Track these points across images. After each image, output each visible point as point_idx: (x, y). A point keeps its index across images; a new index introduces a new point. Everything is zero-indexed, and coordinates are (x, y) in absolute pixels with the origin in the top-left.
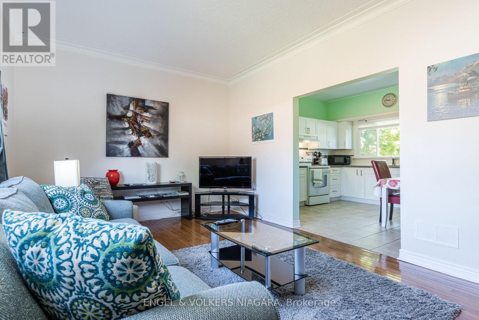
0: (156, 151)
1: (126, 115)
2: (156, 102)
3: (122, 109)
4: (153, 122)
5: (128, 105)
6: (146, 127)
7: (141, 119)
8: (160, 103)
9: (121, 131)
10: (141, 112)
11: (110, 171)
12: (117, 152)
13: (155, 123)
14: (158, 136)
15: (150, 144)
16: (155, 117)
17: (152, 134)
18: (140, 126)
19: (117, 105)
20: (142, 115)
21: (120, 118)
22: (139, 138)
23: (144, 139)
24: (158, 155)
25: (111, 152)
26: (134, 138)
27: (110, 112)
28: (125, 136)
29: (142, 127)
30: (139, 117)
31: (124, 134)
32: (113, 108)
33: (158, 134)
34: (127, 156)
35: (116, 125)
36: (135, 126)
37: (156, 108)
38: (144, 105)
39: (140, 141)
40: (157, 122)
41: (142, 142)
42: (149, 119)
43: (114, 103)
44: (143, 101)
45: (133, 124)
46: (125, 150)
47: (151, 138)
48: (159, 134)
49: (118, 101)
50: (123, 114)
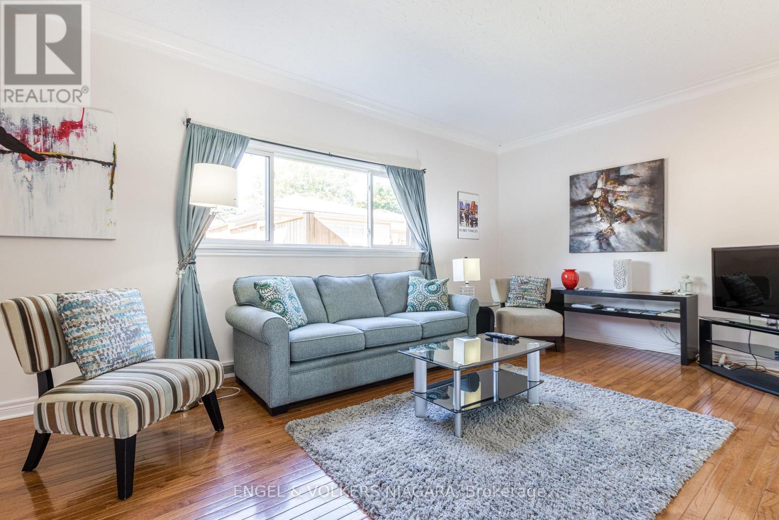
0: (640, 242)
1: (592, 197)
2: (639, 166)
3: (587, 191)
4: (634, 197)
5: (595, 182)
6: (622, 207)
7: (613, 197)
8: (646, 163)
9: (587, 219)
10: (613, 188)
11: (567, 271)
12: (582, 247)
13: (638, 198)
14: (642, 217)
15: (629, 232)
16: (637, 189)
17: (632, 215)
18: (611, 206)
19: (581, 187)
20: (615, 192)
21: (584, 203)
22: (611, 225)
23: (619, 226)
24: (643, 248)
25: (575, 248)
26: (604, 226)
27: (574, 198)
28: (591, 225)
29: (616, 208)
30: (611, 195)
31: (590, 222)
32: (576, 192)
33: (642, 214)
34: (594, 252)
35: (580, 212)
36: (604, 208)
37: (638, 175)
38: (619, 176)
39: (612, 230)
40: (641, 196)
41: (616, 231)
42: (626, 195)
43: (578, 185)
44: (617, 170)
45: (602, 208)
46: (591, 243)
47: (630, 222)
48: (643, 215)
49: (583, 180)
50: (589, 197)
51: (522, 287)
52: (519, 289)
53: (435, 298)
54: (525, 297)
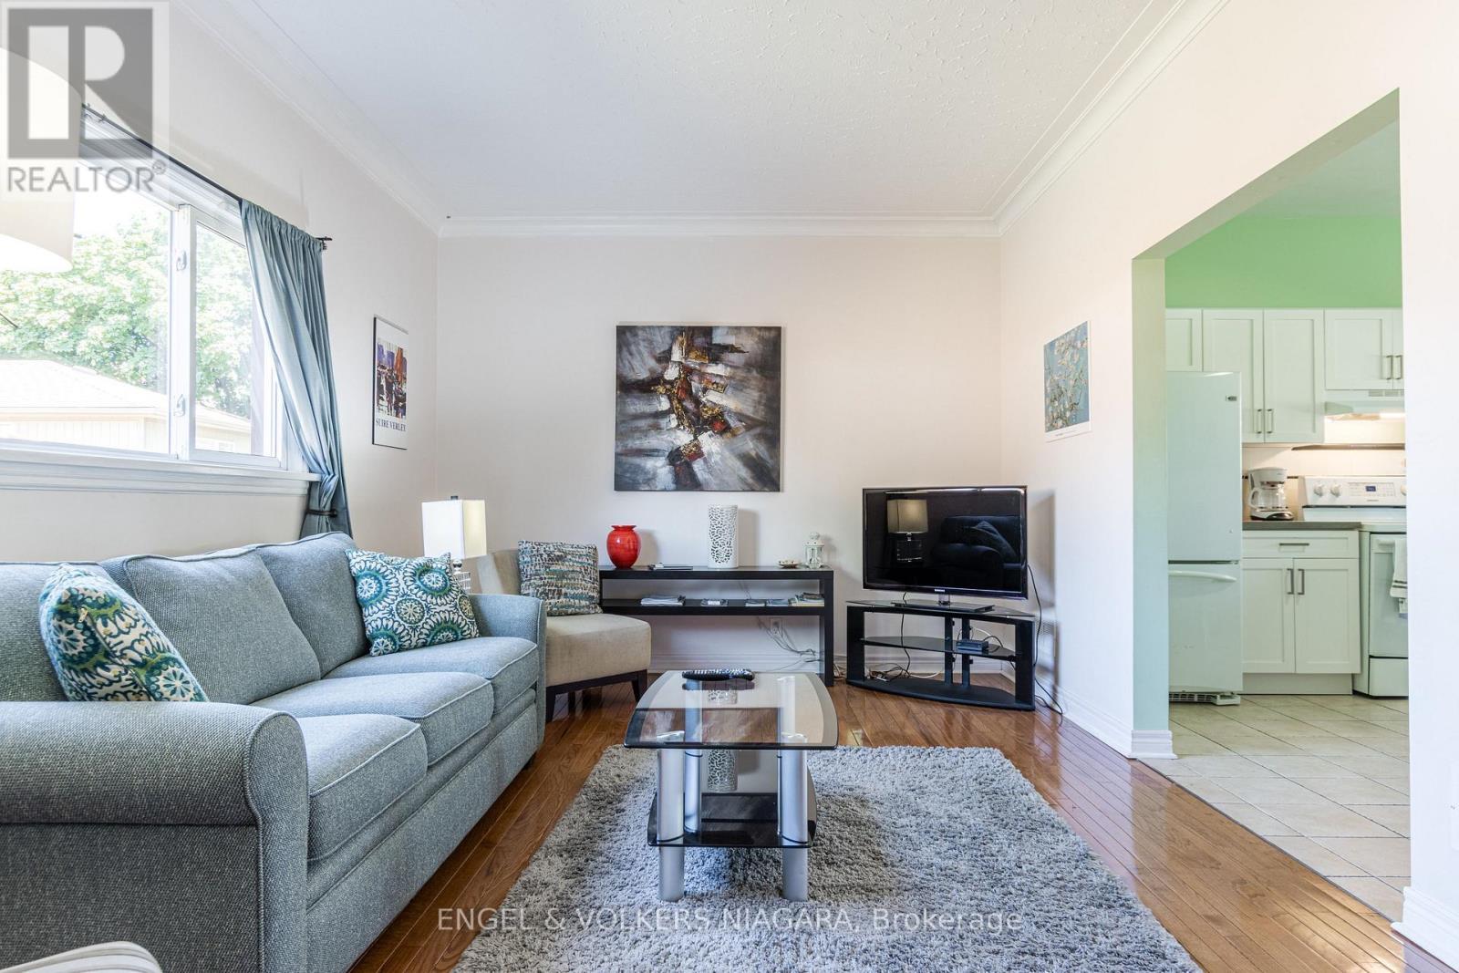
0: (744, 473)
1: (661, 376)
2: (743, 331)
3: (652, 363)
4: (735, 388)
5: (667, 347)
6: (715, 404)
7: (701, 383)
8: (755, 330)
9: (650, 421)
10: (700, 365)
11: (617, 529)
12: (640, 478)
13: (741, 390)
14: (748, 428)
15: (727, 454)
16: (741, 374)
17: (733, 423)
18: (697, 402)
19: (640, 353)
20: (704, 373)
21: (646, 387)
22: (696, 438)
23: (710, 440)
24: (748, 484)
25: (626, 480)
26: (683, 438)
27: (625, 374)
28: (659, 433)
29: (705, 406)
30: (696, 378)
31: (657, 428)
32: (629, 362)
33: (749, 422)
34: (665, 490)
35: (638, 406)
36: (684, 404)
37: (742, 349)
38: (711, 344)
39: (698, 447)
40: (746, 388)
41: (705, 450)
42: (722, 382)
43: (633, 348)
44: (707, 331)
45: (680, 401)
46: (658, 471)
47: (729, 435)
48: (751, 424)
49: (644, 340)
50: (655, 376)
51: (553, 568)
52: (548, 573)
53: (447, 607)
54: (564, 590)
